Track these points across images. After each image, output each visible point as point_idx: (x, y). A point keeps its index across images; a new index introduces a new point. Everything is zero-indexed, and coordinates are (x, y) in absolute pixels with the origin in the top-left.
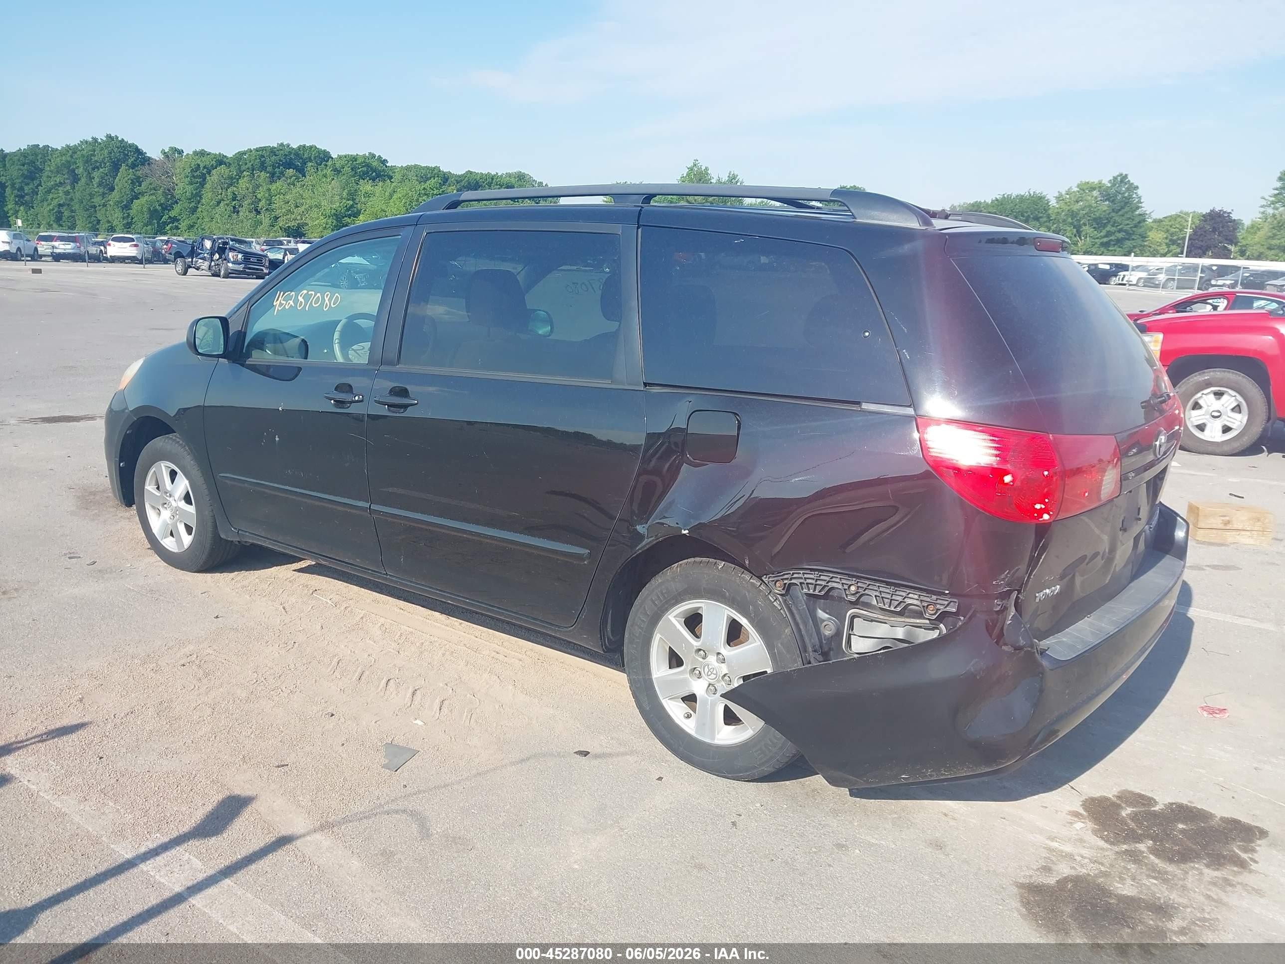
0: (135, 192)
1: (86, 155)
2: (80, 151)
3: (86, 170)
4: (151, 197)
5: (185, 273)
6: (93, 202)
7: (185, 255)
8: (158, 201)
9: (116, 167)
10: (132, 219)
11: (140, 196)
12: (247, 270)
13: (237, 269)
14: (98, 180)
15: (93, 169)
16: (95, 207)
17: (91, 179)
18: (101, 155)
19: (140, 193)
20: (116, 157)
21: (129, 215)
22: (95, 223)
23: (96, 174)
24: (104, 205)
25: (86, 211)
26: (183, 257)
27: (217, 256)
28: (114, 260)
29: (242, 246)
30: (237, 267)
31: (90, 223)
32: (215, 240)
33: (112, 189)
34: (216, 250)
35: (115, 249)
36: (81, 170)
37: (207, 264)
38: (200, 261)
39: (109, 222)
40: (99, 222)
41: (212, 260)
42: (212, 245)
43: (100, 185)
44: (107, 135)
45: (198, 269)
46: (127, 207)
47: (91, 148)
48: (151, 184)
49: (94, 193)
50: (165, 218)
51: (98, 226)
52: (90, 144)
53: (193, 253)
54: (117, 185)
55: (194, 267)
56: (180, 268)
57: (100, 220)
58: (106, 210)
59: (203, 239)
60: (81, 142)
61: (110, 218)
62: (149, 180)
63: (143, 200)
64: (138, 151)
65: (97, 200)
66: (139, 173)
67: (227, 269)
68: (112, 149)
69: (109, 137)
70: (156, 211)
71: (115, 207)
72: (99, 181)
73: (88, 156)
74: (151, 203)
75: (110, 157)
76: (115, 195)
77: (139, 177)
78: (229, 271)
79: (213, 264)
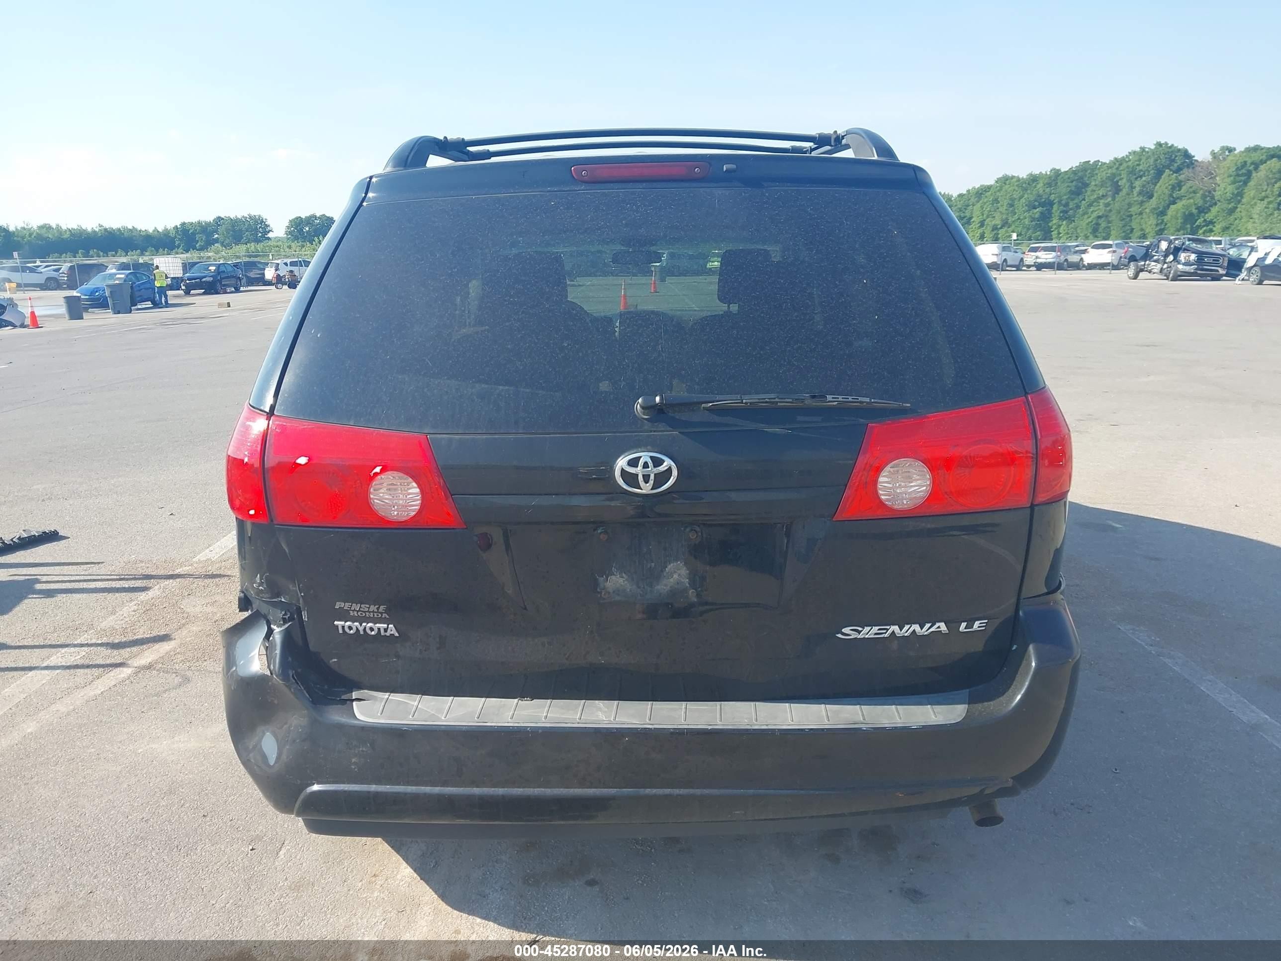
0: (1173, 198)
1: (1132, 166)
2: (1127, 162)
3: (1129, 180)
4: (1188, 201)
5: (1136, 277)
6: (1130, 211)
7: (1138, 258)
8: (1195, 204)
9: (1159, 173)
10: (1166, 224)
11: (1178, 201)
12: (1199, 272)
13: (1187, 270)
14: (1139, 188)
15: (1136, 179)
16: (1131, 216)
17: (1132, 188)
18: (1146, 164)
19: (1178, 198)
20: (1162, 164)
21: (1163, 220)
22: (1128, 232)
23: (1138, 184)
24: (1141, 213)
25: (1121, 221)
26: (1136, 260)
27: (1171, 258)
28: (1092, 267)
29: (1199, 246)
30: (1187, 269)
31: (1124, 232)
32: (1171, 241)
33: (1151, 197)
34: (1171, 251)
35: (1093, 256)
36: (1124, 180)
37: (1159, 266)
38: (1153, 263)
39: (1142, 230)
40: (1132, 230)
41: (1165, 263)
42: (1168, 246)
43: (1140, 193)
44: (1157, 143)
45: (1150, 272)
46: (1163, 213)
47: (1137, 158)
48: (1191, 187)
49: (1133, 202)
50: (1201, 220)
51: (1131, 235)
52: (1138, 153)
53: (1147, 256)
54: (1157, 192)
55: (1146, 271)
56: (1131, 272)
57: (1133, 229)
58: (1142, 218)
59: (1159, 241)
60: (1129, 153)
61: (1144, 226)
62: (1189, 184)
63: (1180, 205)
64: (1186, 154)
65: (1135, 209)
66: (1182, 177)
67: (1176, 271)
68: (1159, 157)
69: (1159, 145)
70: (1191, 214)
71: (1151, 214)
72: (1140, 190)
73: (1133, 167)
74: (1187, 207)
75: (1156, 164)
76: (1153, 202)
77: (1181, 181)
78: (1179, 273)
79: (1165, 266)
